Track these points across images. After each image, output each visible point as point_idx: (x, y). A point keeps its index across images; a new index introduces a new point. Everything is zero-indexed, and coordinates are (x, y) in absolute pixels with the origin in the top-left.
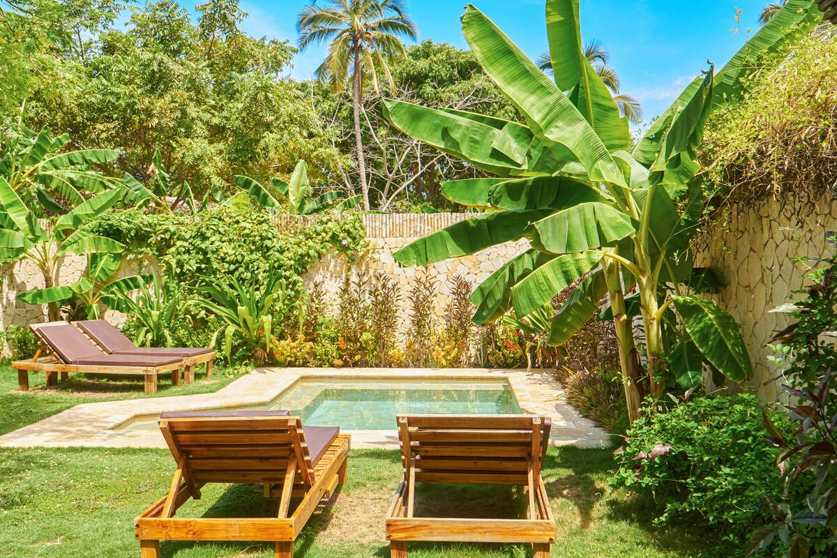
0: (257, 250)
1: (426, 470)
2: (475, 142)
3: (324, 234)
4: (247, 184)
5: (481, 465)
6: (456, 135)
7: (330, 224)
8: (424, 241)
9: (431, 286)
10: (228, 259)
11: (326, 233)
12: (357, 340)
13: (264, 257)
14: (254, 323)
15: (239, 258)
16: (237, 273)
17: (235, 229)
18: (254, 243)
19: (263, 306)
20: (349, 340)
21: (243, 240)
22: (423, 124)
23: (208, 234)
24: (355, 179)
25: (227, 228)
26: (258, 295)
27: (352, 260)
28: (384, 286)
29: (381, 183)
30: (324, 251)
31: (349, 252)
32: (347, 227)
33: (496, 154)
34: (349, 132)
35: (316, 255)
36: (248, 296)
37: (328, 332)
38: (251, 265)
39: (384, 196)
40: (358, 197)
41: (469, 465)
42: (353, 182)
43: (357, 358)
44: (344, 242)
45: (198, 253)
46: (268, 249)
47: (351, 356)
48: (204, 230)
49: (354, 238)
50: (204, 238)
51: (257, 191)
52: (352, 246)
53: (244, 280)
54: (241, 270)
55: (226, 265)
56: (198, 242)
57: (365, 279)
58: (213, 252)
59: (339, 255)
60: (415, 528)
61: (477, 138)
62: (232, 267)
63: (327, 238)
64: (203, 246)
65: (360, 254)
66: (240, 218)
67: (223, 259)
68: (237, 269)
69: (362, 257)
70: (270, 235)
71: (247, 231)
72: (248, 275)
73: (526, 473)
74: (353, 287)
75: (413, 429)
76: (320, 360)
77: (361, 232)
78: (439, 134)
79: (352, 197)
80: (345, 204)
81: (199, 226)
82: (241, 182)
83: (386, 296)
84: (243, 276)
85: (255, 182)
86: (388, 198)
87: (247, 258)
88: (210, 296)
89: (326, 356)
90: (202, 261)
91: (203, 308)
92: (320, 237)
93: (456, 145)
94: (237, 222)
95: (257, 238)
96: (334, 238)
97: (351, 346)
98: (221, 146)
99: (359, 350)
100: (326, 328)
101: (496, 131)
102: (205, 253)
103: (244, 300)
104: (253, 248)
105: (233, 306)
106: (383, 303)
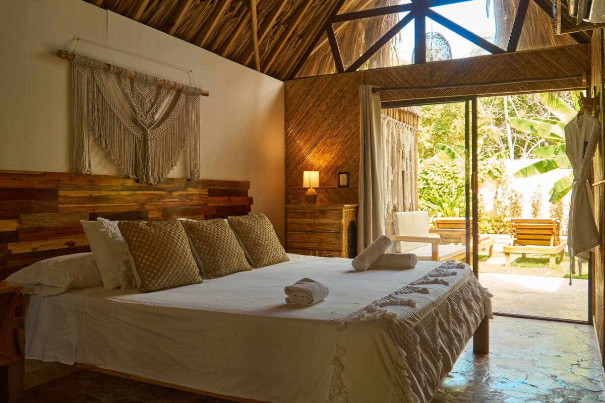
0: (451, 179)
1: (519, 239)
2: (544, 130)
3: (484, 171)
4: (443, 148)
5: (538, 237)
6: (535, 128)
7: (488, 166)
8: (526, 169)
9: (541, 195)
10: (437, 183)
11: (486, 170)
12: (501, 222)
13: (455, 182)
14: (450, 212)
15: (443, 183)
16: (442, 190)
17: (441, 169)
18: (450, 175)
19: (455, 204)
20: (497, 221)
21: (445, 174)
22: (522, 125)
23: (428, 172)
24: (505, 141)
25: (437, 169)
26: (452, 200)
27: (499, 183)
28: (516, 195)
29: (522, 143)
30: (485, 178)
31: (498, 179)
32: (496, 167)
33: (552, 135)
34: (501, 113)
35: (481, 181)
36: (447, 200)
37: (486, 217)
38: (448, 186)
39: (524, 150)
40: (506, 152)
41: (533, 237)
42: (504, 143)
43: (502, 230)
44: (495, 174)
45: (423, 180)
46: (457, 178)
47: (499, 229)
48: (426, 170)
49: (500, 172)
50: (426, 174)
51: (449, 151)
52: (499, 176)
53: (445, 193)
54: (444, 188)
55: (437, 186)
56: (424, 176)
57: (506, 192)
58: (431, 180)
59: (492, 181)
60: (512, 249)
61: (545, 129)
62: (440, 187)
63: (487, 172)
64: (426, 178)
65: (504, 180)
66: (443, 164)
67: (435, 183)
68: (441, 188)
69: (504, 181)
70: (458, 172)
71: (446, 170)
72: (447, 190)
73: (550, 240)
74: (499, 196)
75: (513, 224)
76: (482, 231)
77: (504, 169)
78: (529, 128)
79: (503, 151)
80: (498, 156)
81: (424, 168)
82: (441, 147)
83: (517, 200)
84: (445, 191)
85: (448, 147)
86: (527, 152)
87: (447, 183)
88: (429, 200)
89: (486, 228)
90: (425, 184)
91: (426, 206)
92: (483, 172)
93: (536, 131)
94: (442, 166)
95: (452, 173)
96: (490, 172)
97: (498, 224)
98: (428, 128)
99: (503, 226)
100: (486, 215)
101: (553, 125)
102: (427, 181)
103: (445, 201)
104: (450, 178)
105: (440, 204)
106: (515, 203)
